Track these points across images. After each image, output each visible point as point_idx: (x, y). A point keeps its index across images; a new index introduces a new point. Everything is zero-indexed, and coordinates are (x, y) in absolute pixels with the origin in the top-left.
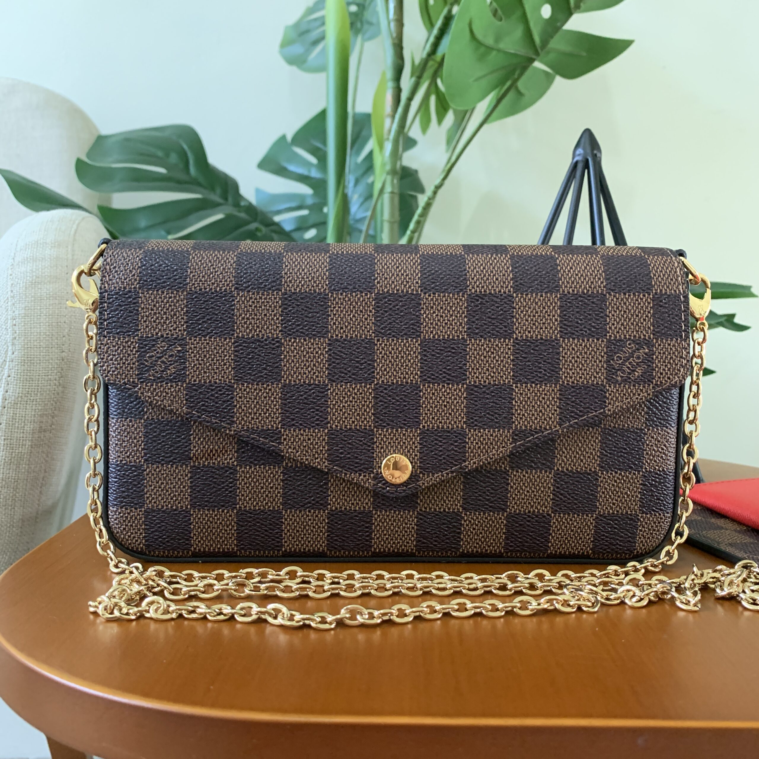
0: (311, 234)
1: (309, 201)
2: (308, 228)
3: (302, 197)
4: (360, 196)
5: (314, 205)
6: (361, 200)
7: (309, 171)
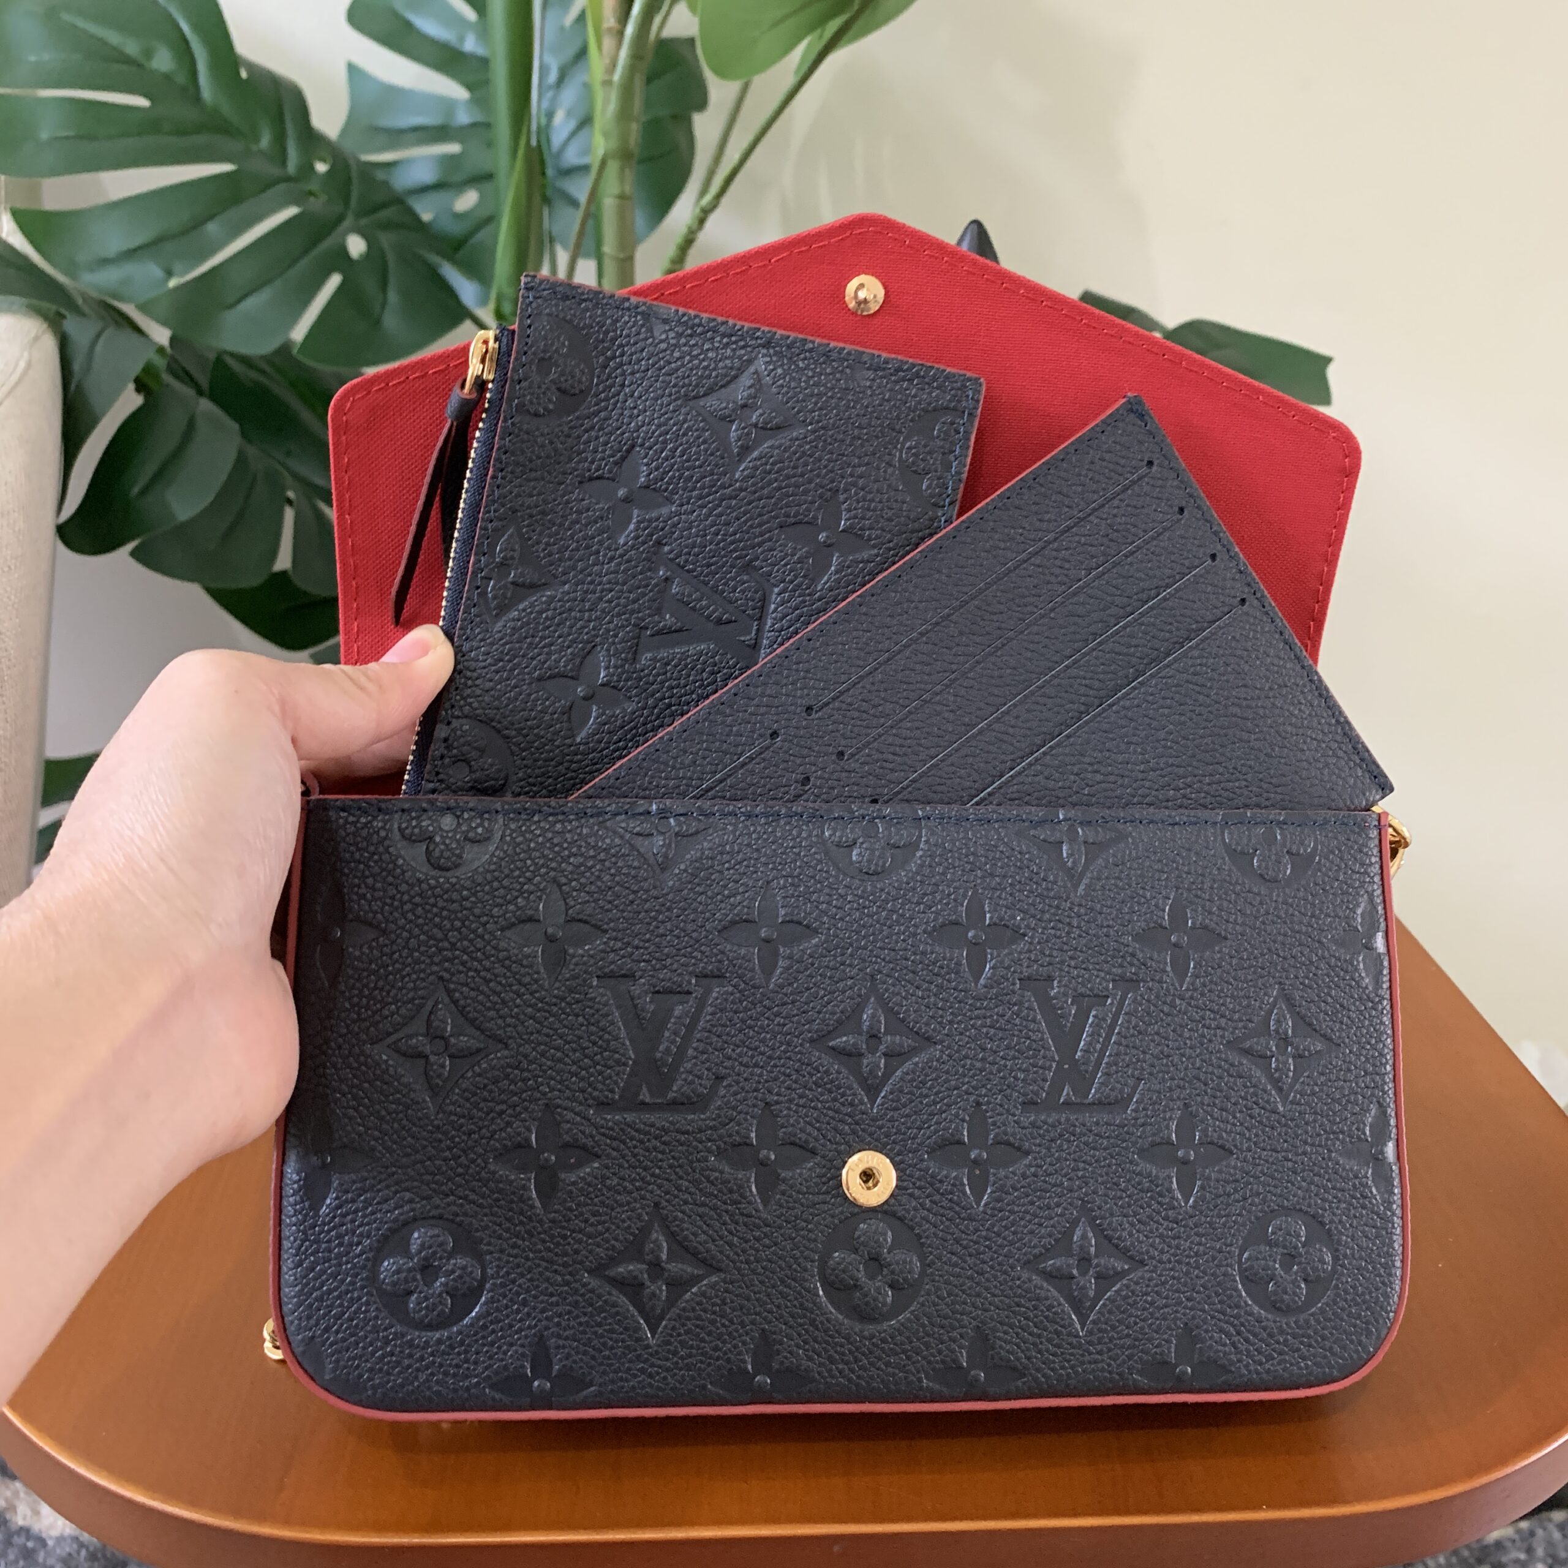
0: (467, 200)
1: (463, 118)
2: (462, 186)
3: (448, 104)
4: (569, 113)
5: (474, 125)
6: (572, 124)
7: (462, 39)
